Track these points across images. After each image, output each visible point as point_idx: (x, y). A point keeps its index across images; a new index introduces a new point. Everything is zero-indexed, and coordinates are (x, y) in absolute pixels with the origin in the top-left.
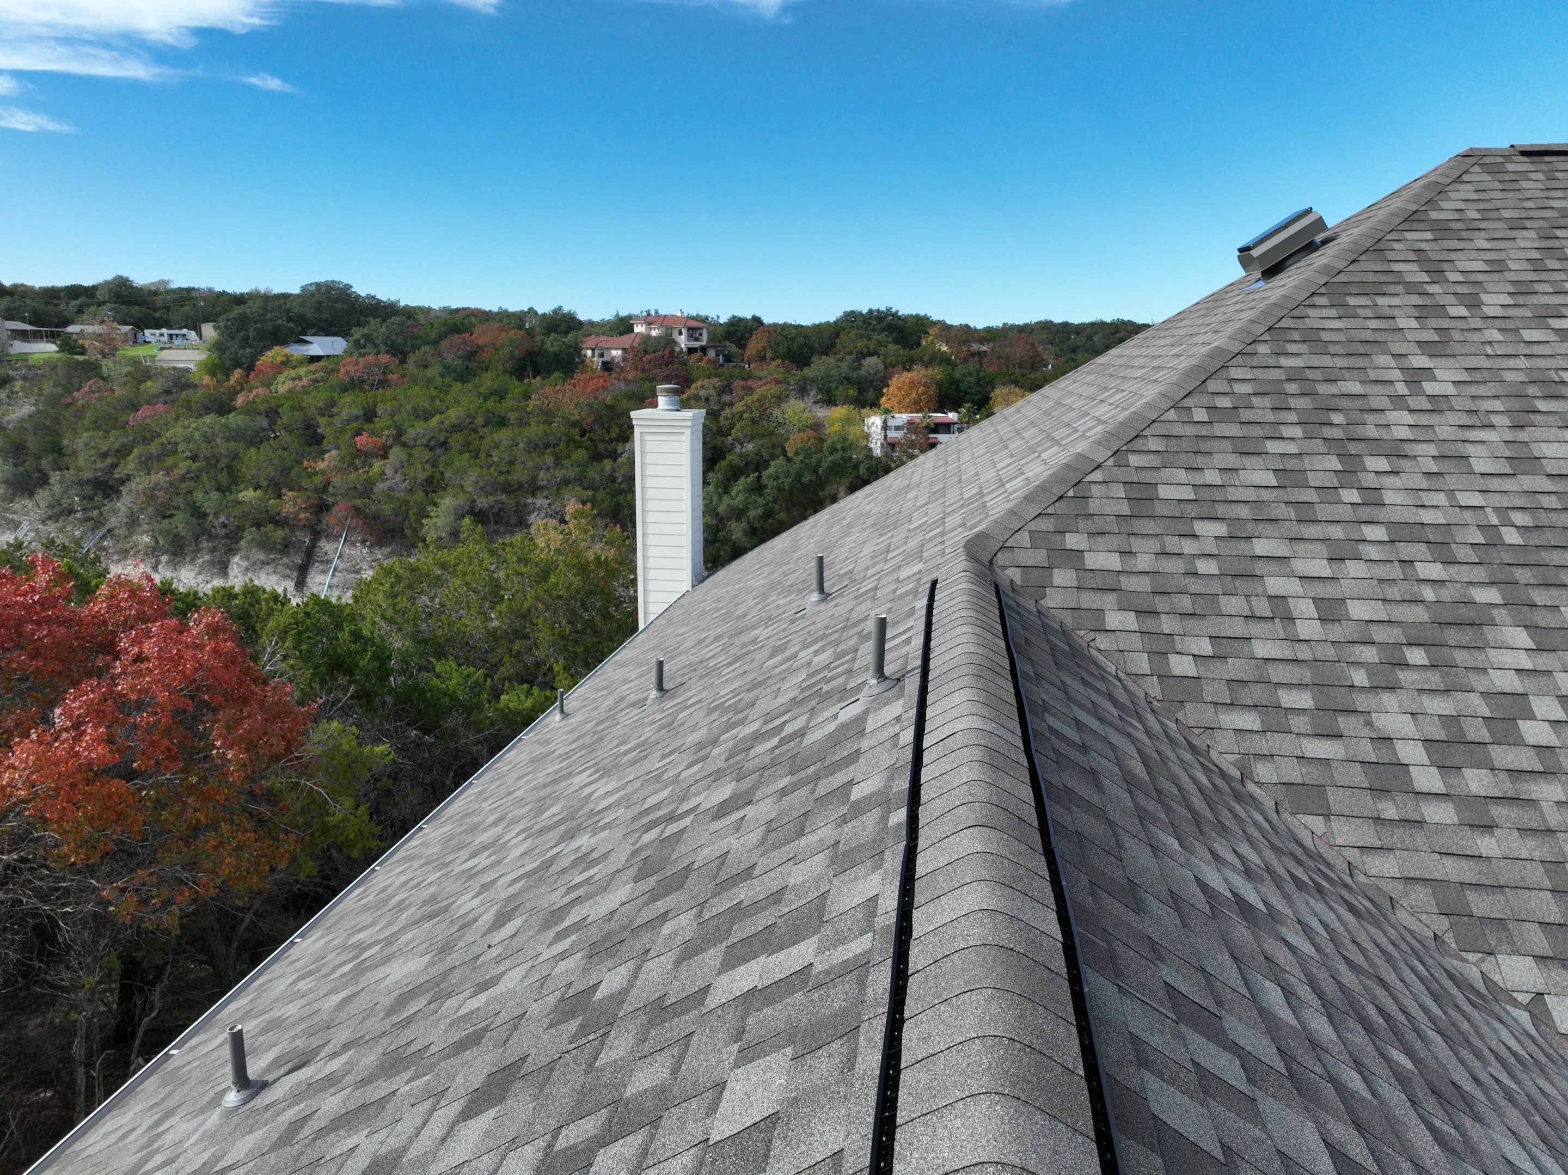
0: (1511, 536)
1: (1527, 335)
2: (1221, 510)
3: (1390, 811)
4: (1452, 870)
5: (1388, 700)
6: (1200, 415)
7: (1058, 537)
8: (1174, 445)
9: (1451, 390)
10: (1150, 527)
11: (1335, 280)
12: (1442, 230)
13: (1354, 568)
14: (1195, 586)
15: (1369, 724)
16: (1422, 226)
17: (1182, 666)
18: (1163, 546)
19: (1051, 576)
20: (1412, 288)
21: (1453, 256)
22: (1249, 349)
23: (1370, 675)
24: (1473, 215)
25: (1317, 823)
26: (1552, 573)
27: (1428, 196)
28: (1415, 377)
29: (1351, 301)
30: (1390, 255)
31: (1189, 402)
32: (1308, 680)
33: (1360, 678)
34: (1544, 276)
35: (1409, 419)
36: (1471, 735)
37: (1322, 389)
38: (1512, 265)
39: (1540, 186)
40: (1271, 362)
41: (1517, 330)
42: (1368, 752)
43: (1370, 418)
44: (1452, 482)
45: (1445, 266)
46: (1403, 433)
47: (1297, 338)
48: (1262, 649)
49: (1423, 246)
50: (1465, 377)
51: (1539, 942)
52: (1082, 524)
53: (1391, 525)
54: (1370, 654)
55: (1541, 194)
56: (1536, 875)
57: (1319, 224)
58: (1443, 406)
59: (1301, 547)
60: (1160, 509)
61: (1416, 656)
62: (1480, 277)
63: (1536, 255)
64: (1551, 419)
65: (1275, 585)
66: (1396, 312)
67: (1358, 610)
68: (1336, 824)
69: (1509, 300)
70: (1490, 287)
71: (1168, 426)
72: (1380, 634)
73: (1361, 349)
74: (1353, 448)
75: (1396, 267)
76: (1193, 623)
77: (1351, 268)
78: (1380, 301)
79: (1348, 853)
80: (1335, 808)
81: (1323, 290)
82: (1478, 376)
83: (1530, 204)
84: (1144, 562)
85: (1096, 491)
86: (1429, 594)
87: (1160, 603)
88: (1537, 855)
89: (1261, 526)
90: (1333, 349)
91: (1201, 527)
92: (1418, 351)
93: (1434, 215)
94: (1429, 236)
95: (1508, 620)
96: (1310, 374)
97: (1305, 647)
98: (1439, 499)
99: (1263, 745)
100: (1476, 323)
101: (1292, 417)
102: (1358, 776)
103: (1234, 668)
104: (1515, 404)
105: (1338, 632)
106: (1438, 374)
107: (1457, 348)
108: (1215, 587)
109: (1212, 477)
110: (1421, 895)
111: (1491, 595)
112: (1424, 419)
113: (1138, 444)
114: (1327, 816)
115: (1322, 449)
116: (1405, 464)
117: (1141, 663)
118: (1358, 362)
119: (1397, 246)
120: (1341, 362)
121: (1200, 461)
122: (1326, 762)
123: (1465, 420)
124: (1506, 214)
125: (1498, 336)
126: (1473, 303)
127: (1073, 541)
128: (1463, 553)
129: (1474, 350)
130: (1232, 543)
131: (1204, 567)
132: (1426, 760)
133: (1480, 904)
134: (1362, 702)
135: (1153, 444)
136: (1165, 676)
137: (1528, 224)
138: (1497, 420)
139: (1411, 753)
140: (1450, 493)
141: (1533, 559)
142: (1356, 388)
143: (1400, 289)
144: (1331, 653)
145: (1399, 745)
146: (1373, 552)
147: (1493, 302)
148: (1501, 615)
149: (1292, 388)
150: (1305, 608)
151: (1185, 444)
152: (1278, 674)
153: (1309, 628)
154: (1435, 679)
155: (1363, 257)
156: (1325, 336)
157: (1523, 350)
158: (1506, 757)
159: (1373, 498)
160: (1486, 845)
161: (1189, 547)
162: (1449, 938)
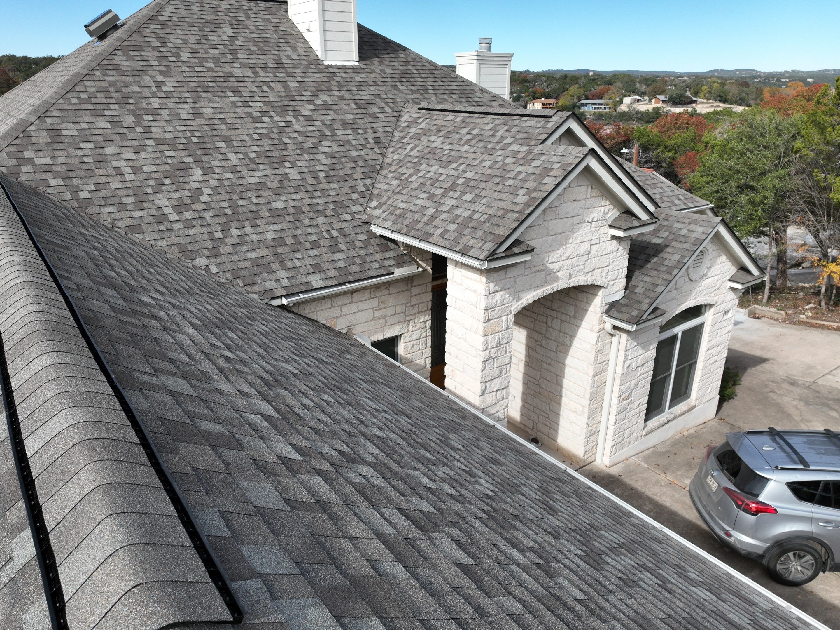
0: (195, 140)
1: (198, 69)
2: (90, 138)
3: (163, 228)
4: (182, 240)
5: (159, 196)
6: (74, 101)
7: (20, 153)
8: (65, 114)
9: (172, 89)
10: (61, 146)
11: (123, 44)
12: (164, 24)
13: (143, 155)
14: (84, 167)
15: (154, 204)
16: (156, 22)
17: (84, 195)
18: (68, 153)
19: (21, 169)
20: (155, 49)
21: (169, 36)
22: (91, 73)
23: (153, 189)
24: (175, 19)
25: (140, 236)
26: (208, 150)
27: (157, 9)
28: (159, 85)
29: (132, 53)
30: (145, 34)
31: (68, 95)
32: (132, 193)
33: (149, 190)
34: (201, 46)
35: (158, 101)
36: (186, 202)
37: (124, 89)
38: (190, 41)
39: (198, 9)
40: (101, 78)
41: (193, 67)
42: (154, 212)
43: (144, 101)
44: (175, 123)
45: (166, 40)
46: (157, 106)
47: (111, 68)
48: (113, 186)
49: (157, 31)
50: (177, 85)
51: (207, 253)
52: (30, 147)
53: (155, 139)
54: (152, 182)
55: (199, 12)
56: (206, 237)
57: (116, 17)
58: (170, 96)
59: (124, 150)
60: (64, 139)
61: (167, 181)
62: (179, 46)
63: (198, 37)
64: (206, 100)
65: (116, 163)
66: (150, 59)
67: (146, 169)
68: (145, 234)
69: (190, 55)
70: (183, 49)
71: (61, 105)
72: (155, 176)
73: (137, 73)
74: (139, 112)
75: (148, 39)
76: (86, 180)
77: (129, 39)
78: (143, 53)
79: (151, 242)
80: (145, 230)
81: (119, 48)
82: (181, 84)
83: (195, 16)
84: (61, 160)
85: (33, 134)
86: (170, 161)
87: (71, 174)
88: (206, 231)
89: (107, 143)
90: (127, 73)
91: (82, 145)
92: (159, 74)
93: (160, 18)
94: (159, 27)
95: (195, 167)
96: (118, 84)
97: (129, 183)
98: (171, 129)
99: (119, 216)
100: (179, 64)
101: (114, 101)
102: (152, 220)
103: (104, 193)
104: (194, 95)
105: (140, 177)
106: (167, 83)
107: (173, 74)
108: (93, 166)
109: (84, 126)
110: (174, 249)
111: (190, 159)
112: (163, 101)
113: (49, 114)
114: (143, 233)
115: (127, 113)
116: (158, 117)
117: (68, 196)
118: (137, 79)
119: (147, 30)
120: (130, 79)
121: (78, 120)
122: (141, 217)
123: (178, 100)
124: (187, 20)
125: (187, 69)
126: (178, 57)
127: (27, 154)
128: (180, 147)
129: (179, 74)
130: (96, 150)
131: (86, 159)
132: (173, 212)
133: (190, 247)
134: (150, 198)
135: (55, 113)
136: (78, 199)
137: (195, 24)
138: (189, 100)
139: (168, 210)
140: (174, 127)
141: (202, 147)
142: (137, 89)
143: (150, 49)
144: (138, 184)
145: (164, 209)
146: (150, 149)
147: (185, 55)
148: (193, 165)
149: (112, 89)
150: (128, 170)
151: (70, 113)
152: (120, 193)
153: (130, 177)
154: (174, 187)
155: (134, 34)
156: (123, 68)
157: (196, 74)
158: (196, 207)
159: (148, 130)
160: (192, 232)
161: (79, 153)
162: (183, 258)
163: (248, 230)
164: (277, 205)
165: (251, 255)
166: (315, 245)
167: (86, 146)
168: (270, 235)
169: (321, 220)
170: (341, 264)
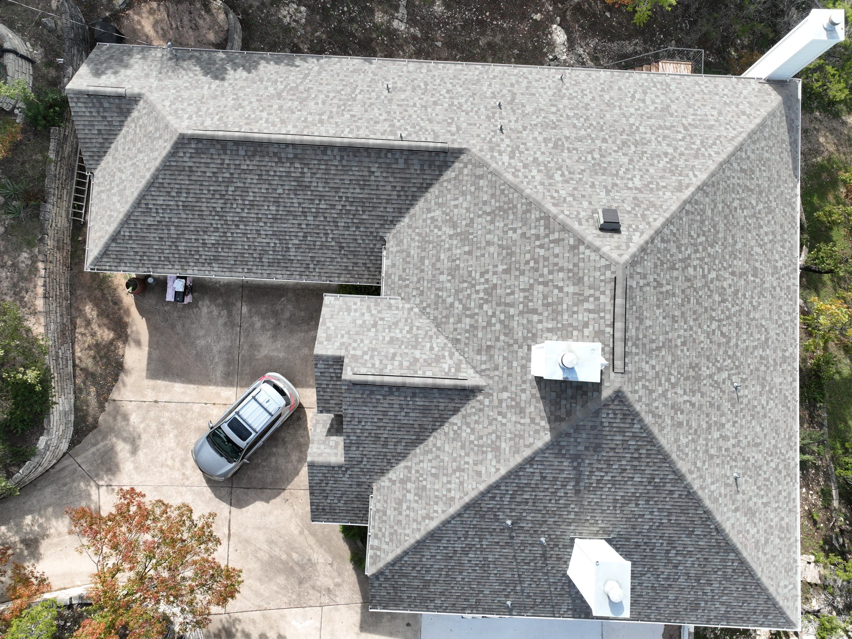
19: (462, 163)
24: (582, 256)
27: (592, 247)
73: (524, 220)
75: (557, 233)
78: (542, 227)
81: (547, 215)
85: (482, 169)
123: (501, 236)
124: (582, 264)
125: (528, 249)
126: (540, 247)
131: (465, 187)
132: (432, 216)
135: (494, 179)
137: (576, 268)
138: (500, 242)
139: (433, 214)
163: (417, 244)
164: (427, 262)
165: (405, 241)
166: (404, 270)
167: (473, 188)
168: (412, 252)
169: (415, 279)
170: (393, 277)
